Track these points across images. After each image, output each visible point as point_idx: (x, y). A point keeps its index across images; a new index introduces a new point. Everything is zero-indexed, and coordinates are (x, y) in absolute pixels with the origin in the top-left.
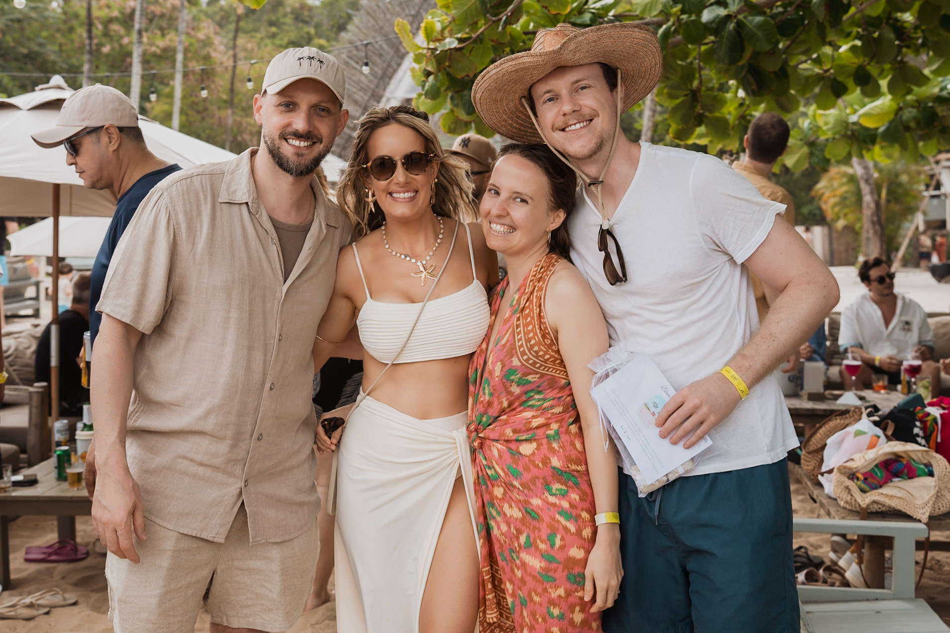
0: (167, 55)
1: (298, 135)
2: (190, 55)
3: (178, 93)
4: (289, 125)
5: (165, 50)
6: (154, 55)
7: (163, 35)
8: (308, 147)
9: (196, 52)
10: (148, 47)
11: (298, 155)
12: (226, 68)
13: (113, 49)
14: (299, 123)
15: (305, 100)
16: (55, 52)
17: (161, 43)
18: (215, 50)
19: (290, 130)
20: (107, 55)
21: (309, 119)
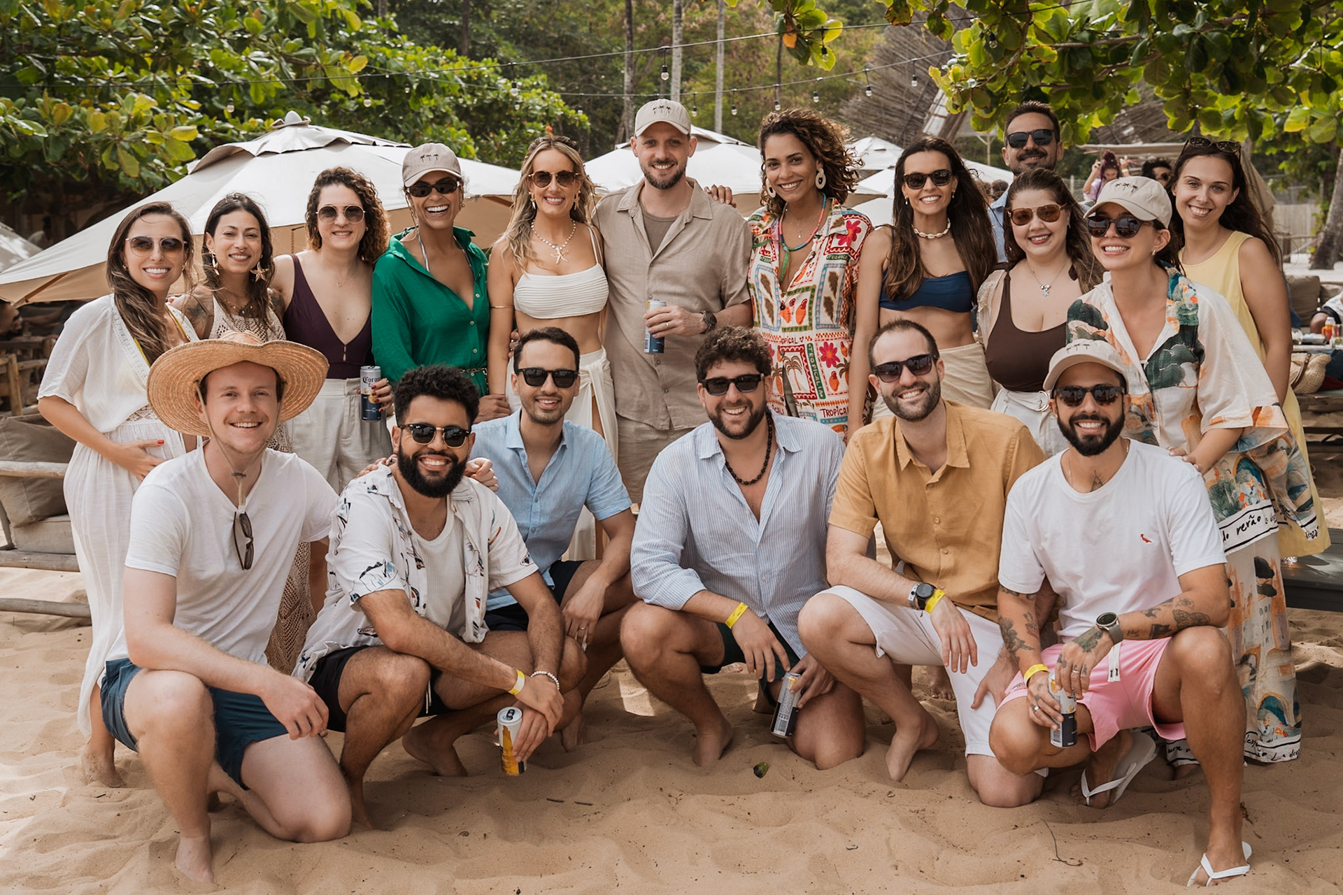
0: (707, 30)
1: (660, 162)
2: (732, 30)
3: (720, 73)
4: (653, 156)
5: (704, 25)
6: (692, 31)
7: (702, 9)
8: (668, 169)
9: (739, 26)
10: (687, 24)
11: (662, 175)
12: (772, 40)
13: (648, 27)
14: (660, 154)
15: (662, 137)
16: (586, 35)
17: (700, 17)
18: (759, 21)
19: (654, 159)
20: (641, 35)
21: (666, 148)
